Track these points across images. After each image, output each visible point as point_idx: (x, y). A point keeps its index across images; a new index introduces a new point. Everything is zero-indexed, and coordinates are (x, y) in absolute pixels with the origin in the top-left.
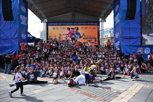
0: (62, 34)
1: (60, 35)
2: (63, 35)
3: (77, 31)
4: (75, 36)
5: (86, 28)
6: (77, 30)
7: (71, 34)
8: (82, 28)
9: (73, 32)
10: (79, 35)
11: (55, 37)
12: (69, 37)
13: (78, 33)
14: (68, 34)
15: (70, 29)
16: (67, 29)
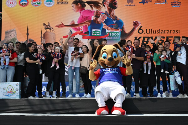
0: (53, 25)
1: (47, 27)
2: (58, 26)
3: (109, 14)
4: (103, 31)
5: (144, 2)
6: (110, 10)
7: (88, 24)
9: (97, 16)
10: (117, 29)
11: (28, 34)
12: (81, 34)
13: (115, 20)
14: (76, 23)
15: (85, 6)
16: (74, 5)
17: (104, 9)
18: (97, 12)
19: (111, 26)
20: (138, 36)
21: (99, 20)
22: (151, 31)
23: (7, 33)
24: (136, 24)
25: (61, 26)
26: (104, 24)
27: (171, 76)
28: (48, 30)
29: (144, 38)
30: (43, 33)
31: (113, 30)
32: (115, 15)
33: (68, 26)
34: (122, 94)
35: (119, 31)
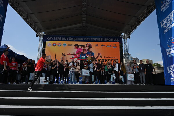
10: (91, 56)
12: (77, 58)
13: (91, 52)
14: (75, 53)
15: (79, 47)
17: (86, 48)
18: (84, 49)
20: (100, 59)
21: (84, 52)
22: (105, 57)
23: (47, 57)
25: (69, 54)
27: (111, 75)
28: (64, 56)
29: (102, 60)
30: (62, 57)
32: (91, 50)
33: (72, 54)
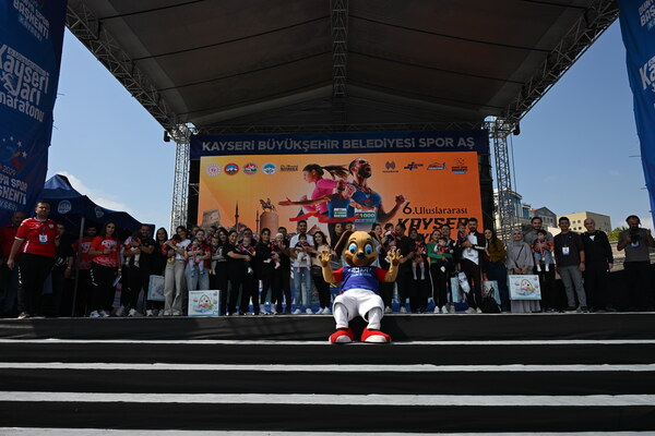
0: (274, 203)
1: (266, 205)
2: (282, 204)
3: (359, 184)
4: (351, 210)
5: (411, 167)
6: (360, 180)
7: (327, 201)
8: (390, 165)
9: (341, 189)
10: (371, 207)
11: (237, 216)
12: (317, 215)
13: (368, 193)
14: (309, 198)
15: (323, 173)
16: (307, 173)
19: (362, 203)
20: (404, 217)
21: (344, 193)
22: (423, 210)
23: (205, 214)
24: (399, 200)
25: (287, 203)
26: (352, 200)
27: (453, 280)
28: (267, 210)
29: (413, 220)
30: (260, 214)
31: (364, 208)
32: (368, 186)
33: (297, 203)
34: (379, 308)
35: (374, 210)
